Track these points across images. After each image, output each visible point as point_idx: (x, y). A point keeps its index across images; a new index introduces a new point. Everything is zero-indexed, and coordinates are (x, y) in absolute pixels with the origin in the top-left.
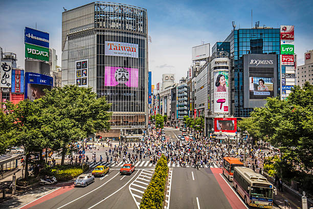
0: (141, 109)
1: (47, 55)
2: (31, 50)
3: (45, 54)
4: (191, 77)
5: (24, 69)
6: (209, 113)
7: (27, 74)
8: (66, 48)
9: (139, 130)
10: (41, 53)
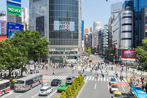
0: (77, 44)
1: (20, 12)
2: (10, 9)
3: (19, 11)
4: (110, 24)
5: (7, 21)
6: (120, 46)
7: (8, 23)
8: (32, 7)
9: (75, 56)
10: (16, 11)
